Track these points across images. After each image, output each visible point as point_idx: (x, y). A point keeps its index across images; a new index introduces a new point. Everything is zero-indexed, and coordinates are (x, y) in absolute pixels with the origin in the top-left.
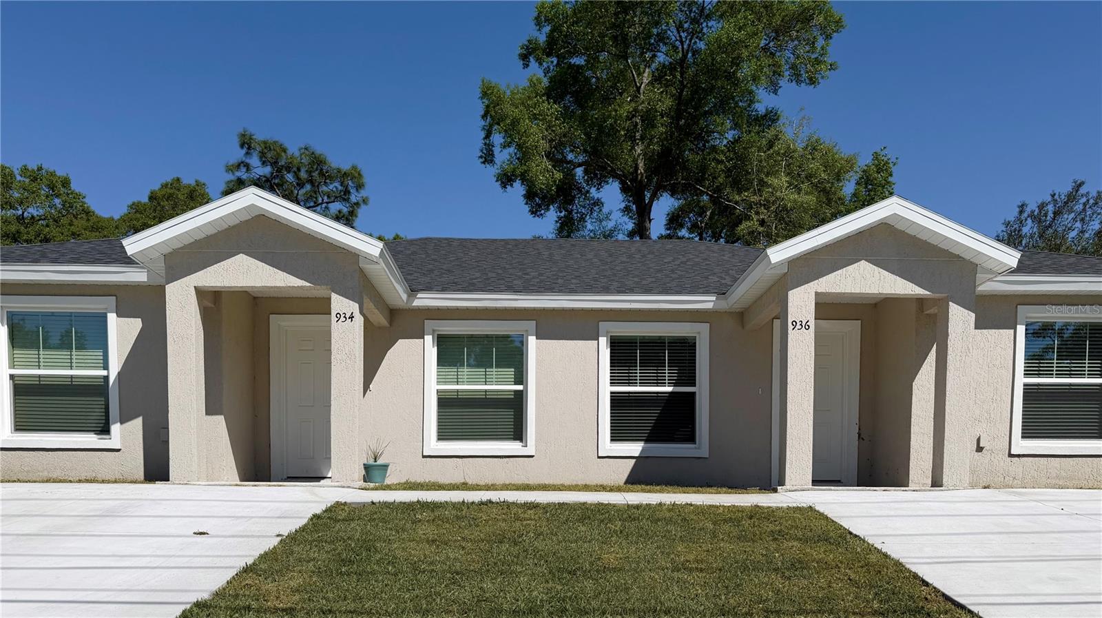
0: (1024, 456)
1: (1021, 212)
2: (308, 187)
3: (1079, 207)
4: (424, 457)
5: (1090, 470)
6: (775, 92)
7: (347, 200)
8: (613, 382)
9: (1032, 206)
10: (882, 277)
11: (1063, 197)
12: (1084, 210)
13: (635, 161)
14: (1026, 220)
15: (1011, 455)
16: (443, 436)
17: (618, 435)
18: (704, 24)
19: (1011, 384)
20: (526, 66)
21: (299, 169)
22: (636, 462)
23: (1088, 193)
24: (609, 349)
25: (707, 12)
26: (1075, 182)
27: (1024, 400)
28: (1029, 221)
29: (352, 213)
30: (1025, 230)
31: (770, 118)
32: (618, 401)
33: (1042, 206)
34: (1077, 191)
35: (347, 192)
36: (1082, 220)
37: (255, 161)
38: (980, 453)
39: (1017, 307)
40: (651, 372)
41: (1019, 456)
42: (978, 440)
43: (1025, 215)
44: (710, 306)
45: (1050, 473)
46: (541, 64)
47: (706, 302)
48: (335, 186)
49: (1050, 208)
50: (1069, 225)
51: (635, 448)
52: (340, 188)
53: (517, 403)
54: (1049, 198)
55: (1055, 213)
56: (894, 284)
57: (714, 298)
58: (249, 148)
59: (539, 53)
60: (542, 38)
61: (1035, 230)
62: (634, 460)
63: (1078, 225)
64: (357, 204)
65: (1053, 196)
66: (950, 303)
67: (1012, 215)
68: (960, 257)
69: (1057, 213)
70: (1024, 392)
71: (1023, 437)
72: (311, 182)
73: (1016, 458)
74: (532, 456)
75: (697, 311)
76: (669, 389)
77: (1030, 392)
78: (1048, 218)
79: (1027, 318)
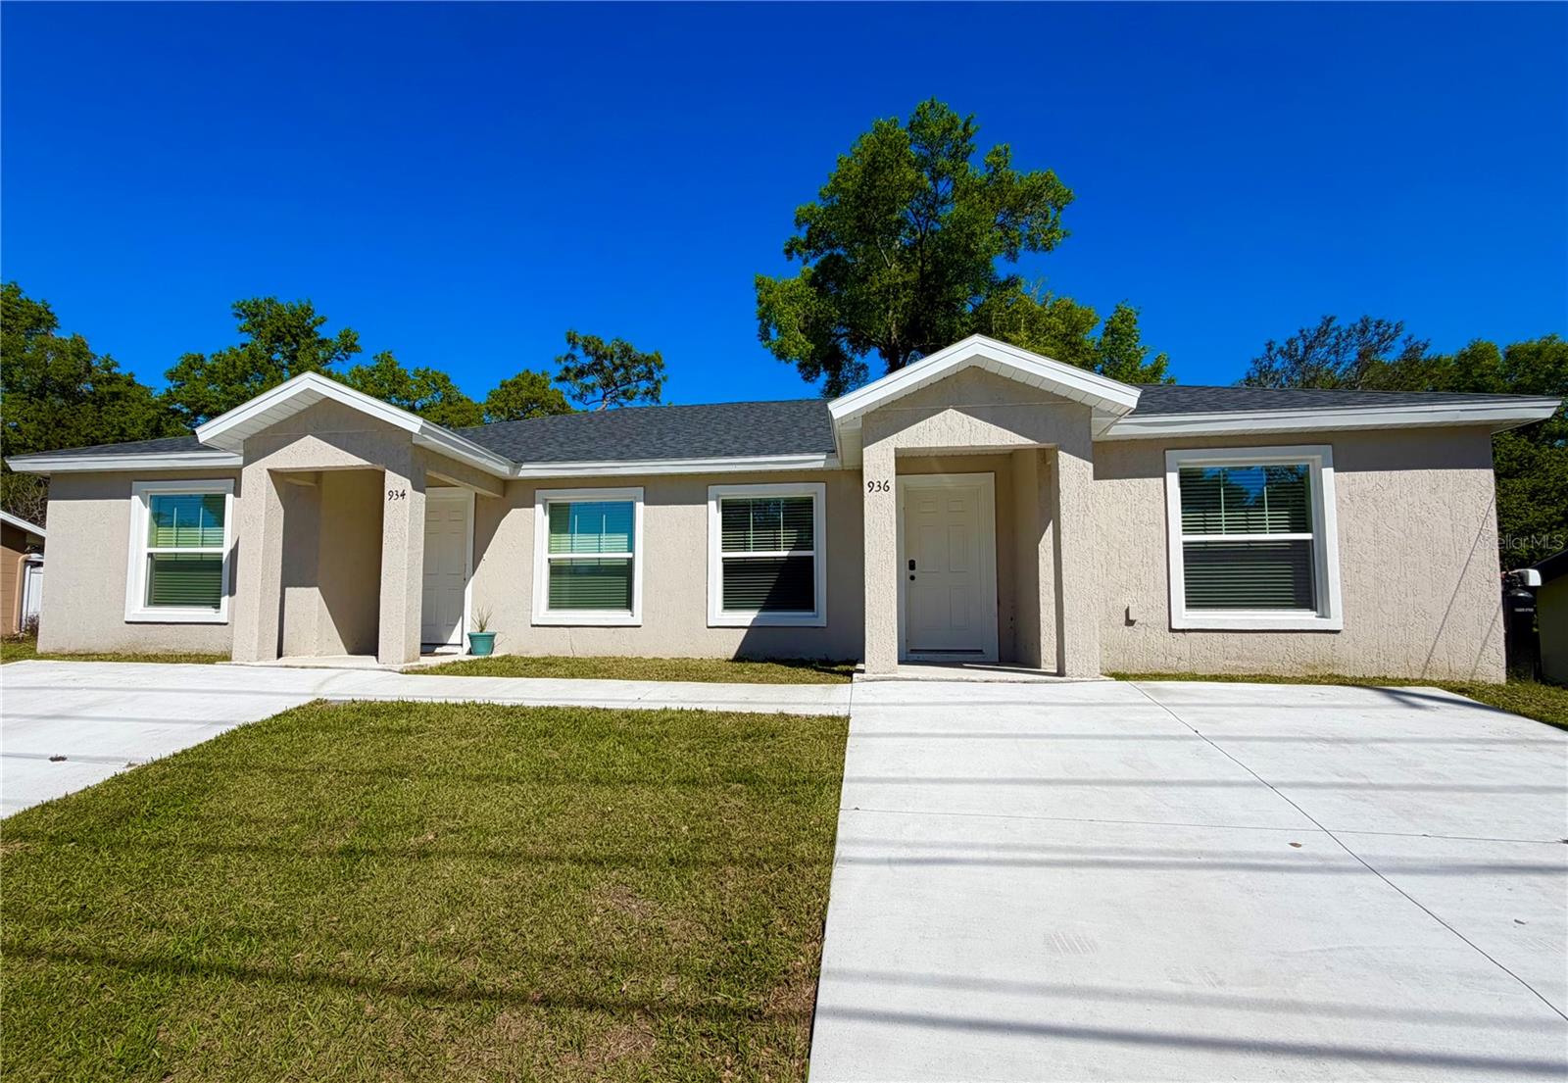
0: (1190, 631)
1: (1270, 349)
2: (622, 371)
3: (1332, 341)
4: (533, 626)
5: (1285, 649)
6: (1014, 260)
7: (652, 379)
8: (725, 548)
9: (1280, 343)
10: (973, 427)
11: (1312, 332)
12: (1337, 344)
13: (888, 328)
14: (1276, 355)
15: (1171, 630)
16: (555, 603)
17: (731, 601)
18: (939, 209)
19: (1165, 543)
20: (790, 258)
21: (612, 356)
22: (748, 632)
23: (1339, 327)
24: (720, 513)
25: (940, 199)
26: (1325, 318)
27: (1185, 561)
28: (1279, 357)
29: (656, 389)
30: (1276, 366)
31: (1012, 282)
32: (730, 568)
33: (1290, 343)
34: (1328, 326)
35: (650, 372)
36: (1337, 352)
37: (579, 352)
38: (1131, 628)
39: (1164, 453)
40: (768, 534)
41: (1183, 631)
42: (1127, 611)
43: (1274, 351)
44: (821, 465)
45: (1228, 653)
46: (801, 255)
47: (817, 461)
48: (641, 368)
49: (1301, 345)
50: (1323, 358)
51: (747, 617)
52: (645, 369)
53: (626, 570)
54: (1298, 334)
55: (1306, 347)
56: (989, 435)
57: (824, 457)
58: (574, 343)
59: (799, 247)
60: (803, 237)
61: (1286, 364)
62: (745, 631)
63: (1333, 357)
64: (659, 381)
65: (1301, 332)
66: (1060, 452)
67: (1260, 351)
68: (1069, 399)
69: (1307, 348)
70: (1185, 552)
71: (1188, 606)
72: (623, 365)
73: (1180, 634)
74: (639, 626)
75: (812, 471)
76: (785, 553)
77: (1191, 553)
78: (1299, 353)
79: (1178, 464)
